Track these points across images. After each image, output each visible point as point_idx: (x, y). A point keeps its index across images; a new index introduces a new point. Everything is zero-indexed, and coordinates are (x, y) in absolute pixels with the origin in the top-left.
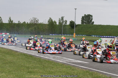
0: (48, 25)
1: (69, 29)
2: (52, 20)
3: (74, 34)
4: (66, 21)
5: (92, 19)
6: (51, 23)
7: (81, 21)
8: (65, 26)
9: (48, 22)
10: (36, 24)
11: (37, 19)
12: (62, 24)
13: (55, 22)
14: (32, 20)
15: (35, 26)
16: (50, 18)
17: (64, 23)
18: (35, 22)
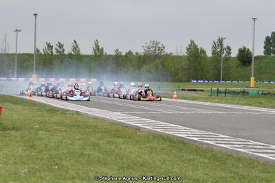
0: (188, 58)
1: (237, 67)
2: (196, 47)
3: (252, 79)
4: (229, 48)
6: (195, 53)
7: (265, 47)
8: (227, 59)
9: (186, 51)
11: (160, 45)
12: (220, 56)
13: (203, 52)
14: (148, 48)
15: (157, 62)
16: (192, 42)
17: (225, 53)
18: (157, 52)
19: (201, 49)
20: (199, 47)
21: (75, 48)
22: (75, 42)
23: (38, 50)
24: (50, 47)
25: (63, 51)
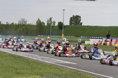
0: (37, 26)
1: (58, 30)
2: (40, 21)
3: (63, 35)
4: (54, 22)
5: (80, 20)
6: (40, 24)
7: (70, 22)
8: (53, 27)
9: (36, 23)
10: (24, 25)
11: (25, 20)
12: (50, 25)
13: (44, 23)
14: (20, 21)
15: (24, 27)
16: (39, 19)
17: (53, 24)
18: (24, 23)
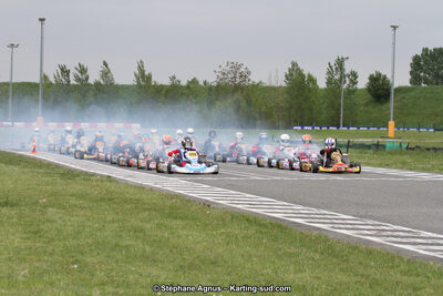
0: (288, 90)
1: (366, 104)
2: (301, 74)
3: (391, 124)
4: (354, 75)
6: (299, 82)
7: (411, 73)
8: (351, 92)
9: (284, 78)
10: (237, 88)
11: (242, 69)
12: (339, 87)
13: (312, 80)
14: (224, 74)
15: (238, 96)
16: (294, 64)
17: (348, 82)
18: (238, 80)
19: (310, 76)
20: (305, 73)
21: (106, 74)
22: (105, 64)
23: (45, 77)
24: (65, 71)
25: (87, 79)
